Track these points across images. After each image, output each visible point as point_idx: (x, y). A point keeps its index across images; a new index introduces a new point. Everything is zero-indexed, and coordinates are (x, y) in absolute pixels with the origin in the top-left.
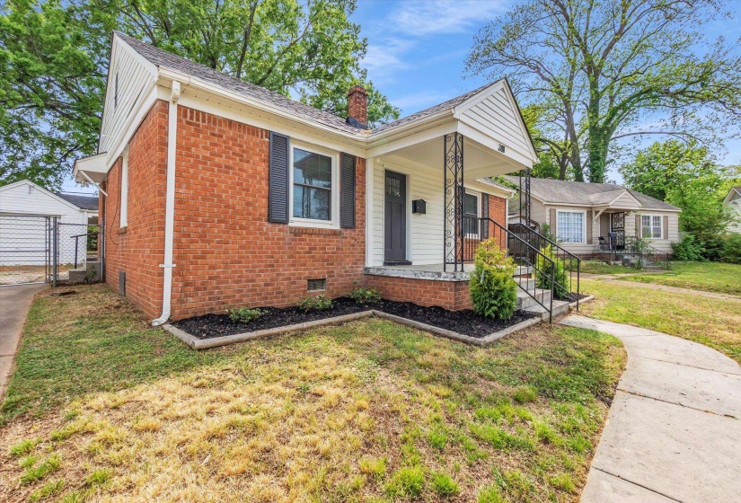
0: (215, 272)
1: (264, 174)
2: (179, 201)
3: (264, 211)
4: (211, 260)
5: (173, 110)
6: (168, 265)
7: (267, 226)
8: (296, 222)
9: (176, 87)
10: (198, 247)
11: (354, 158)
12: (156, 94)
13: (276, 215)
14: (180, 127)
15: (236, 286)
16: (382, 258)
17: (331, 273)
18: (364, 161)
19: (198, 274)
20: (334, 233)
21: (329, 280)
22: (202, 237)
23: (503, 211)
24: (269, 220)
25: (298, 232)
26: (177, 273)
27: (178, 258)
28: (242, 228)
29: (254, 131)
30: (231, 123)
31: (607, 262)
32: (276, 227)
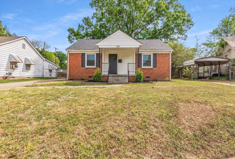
0: (74, 74)
2: (69, 65)
3: (81, 65)
7: (81, 68)
8: (86, 67)
10: (72, 71)
14: (69, 56)
15: (77, 76)
19: (72, 75)
21: (93, 76)
22: (72, 70)
26: (69, 74)
27: (69, 72)
28: (78, 68)
30: (76, 54)
32: (83, 68)
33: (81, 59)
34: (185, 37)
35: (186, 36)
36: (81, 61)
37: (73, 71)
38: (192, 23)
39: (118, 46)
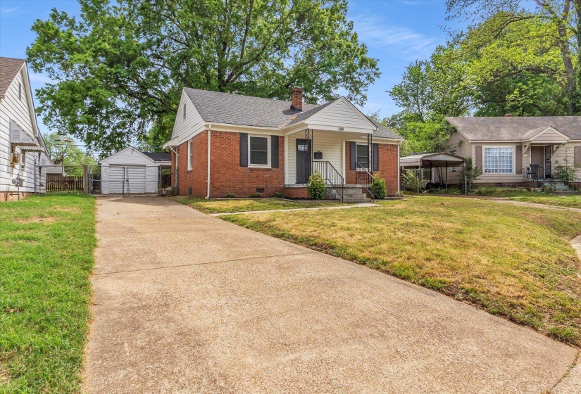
0: (222, 184)
1: (238, 149)
2: (211, 161)
3: (239, 162)
4: (221, 179)
5: (209, 133)
6: (209, 181)
7: (240, 168)
8: (251, 166)
9: (210, 126)
10: (217, 175)
11: (277, 137)
12: (204, 129)
13: (243, 163)
14: (211, 137)
15: (229, 189)
16: (295, 181)
17: (267, 187)
18: (283, 137)
19: (217, 185)
20: (268, 170)
21: (266, 190)
22: (218, 172)
23: (394, 153)
24: (241, 166)
25: (252, 170)
26: (210, 183)
27: (211, 179)
28: (231, 169)
29: (234, 134)
31: (528, 189)
32: (243, 168)
33: (238, 147)
34: (362, 99)
35: (365, 97)
36: (238, 153)
37: (220, 175)
38: (378, 72)
39: (342, 129)
